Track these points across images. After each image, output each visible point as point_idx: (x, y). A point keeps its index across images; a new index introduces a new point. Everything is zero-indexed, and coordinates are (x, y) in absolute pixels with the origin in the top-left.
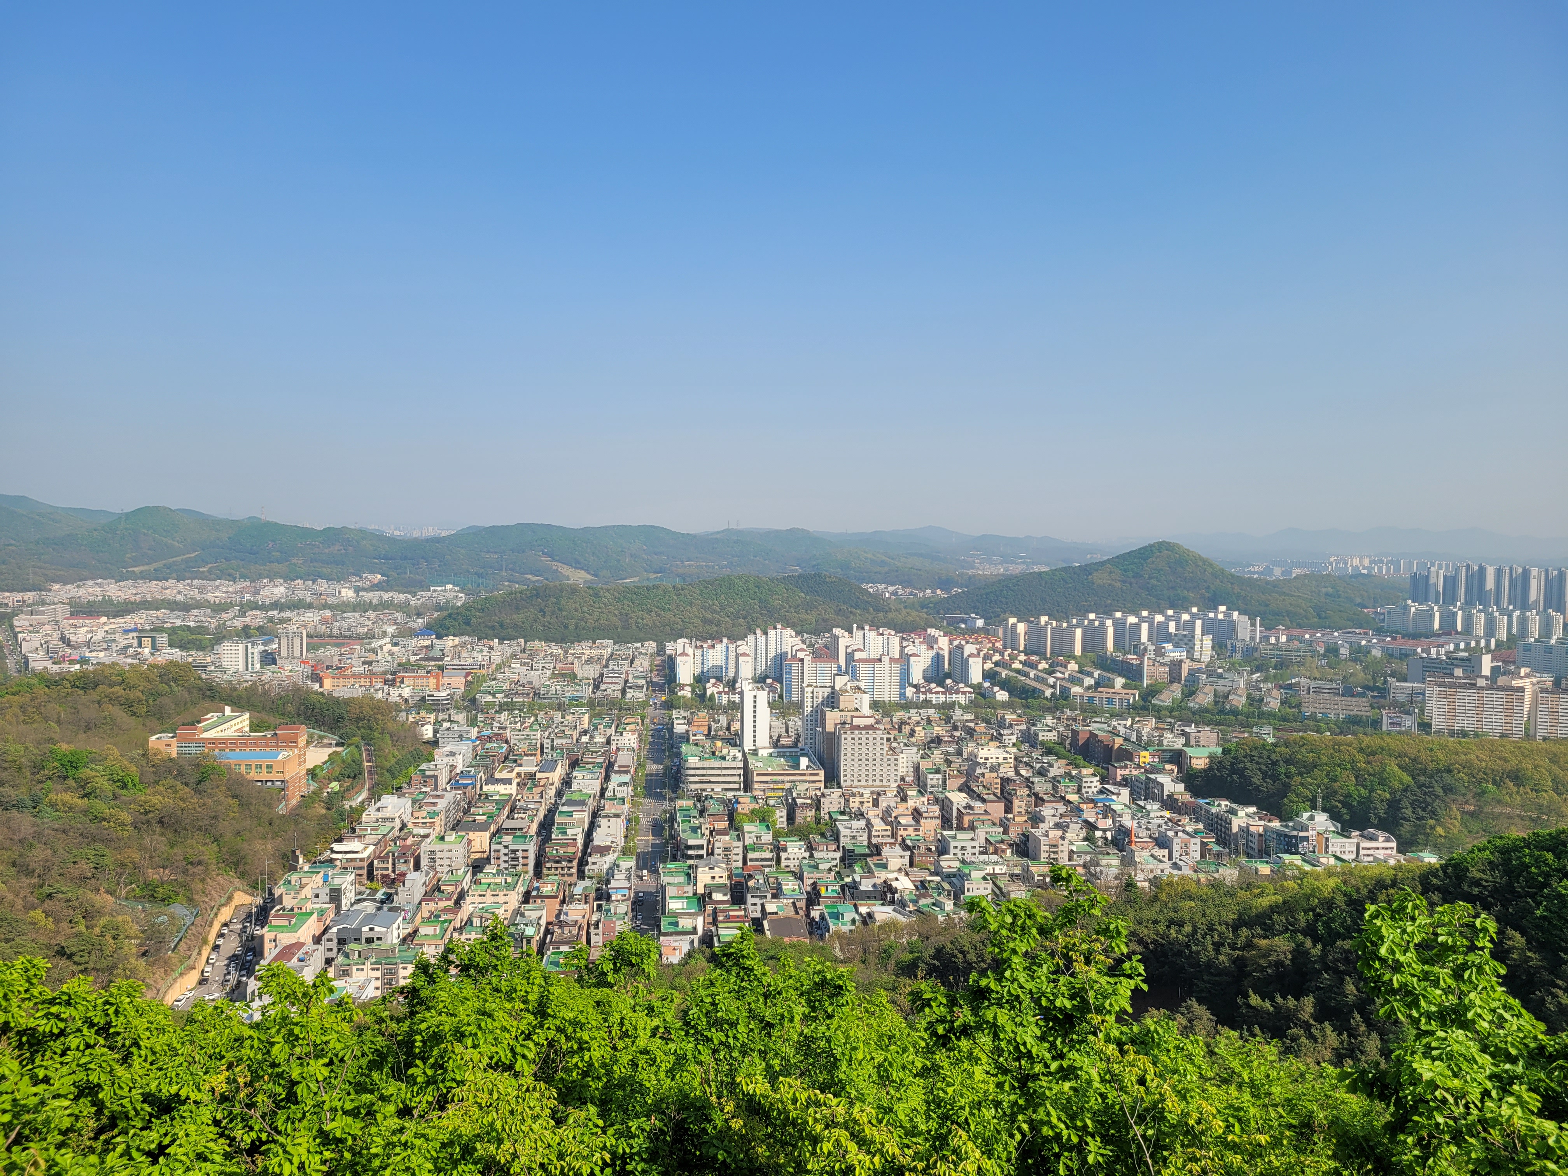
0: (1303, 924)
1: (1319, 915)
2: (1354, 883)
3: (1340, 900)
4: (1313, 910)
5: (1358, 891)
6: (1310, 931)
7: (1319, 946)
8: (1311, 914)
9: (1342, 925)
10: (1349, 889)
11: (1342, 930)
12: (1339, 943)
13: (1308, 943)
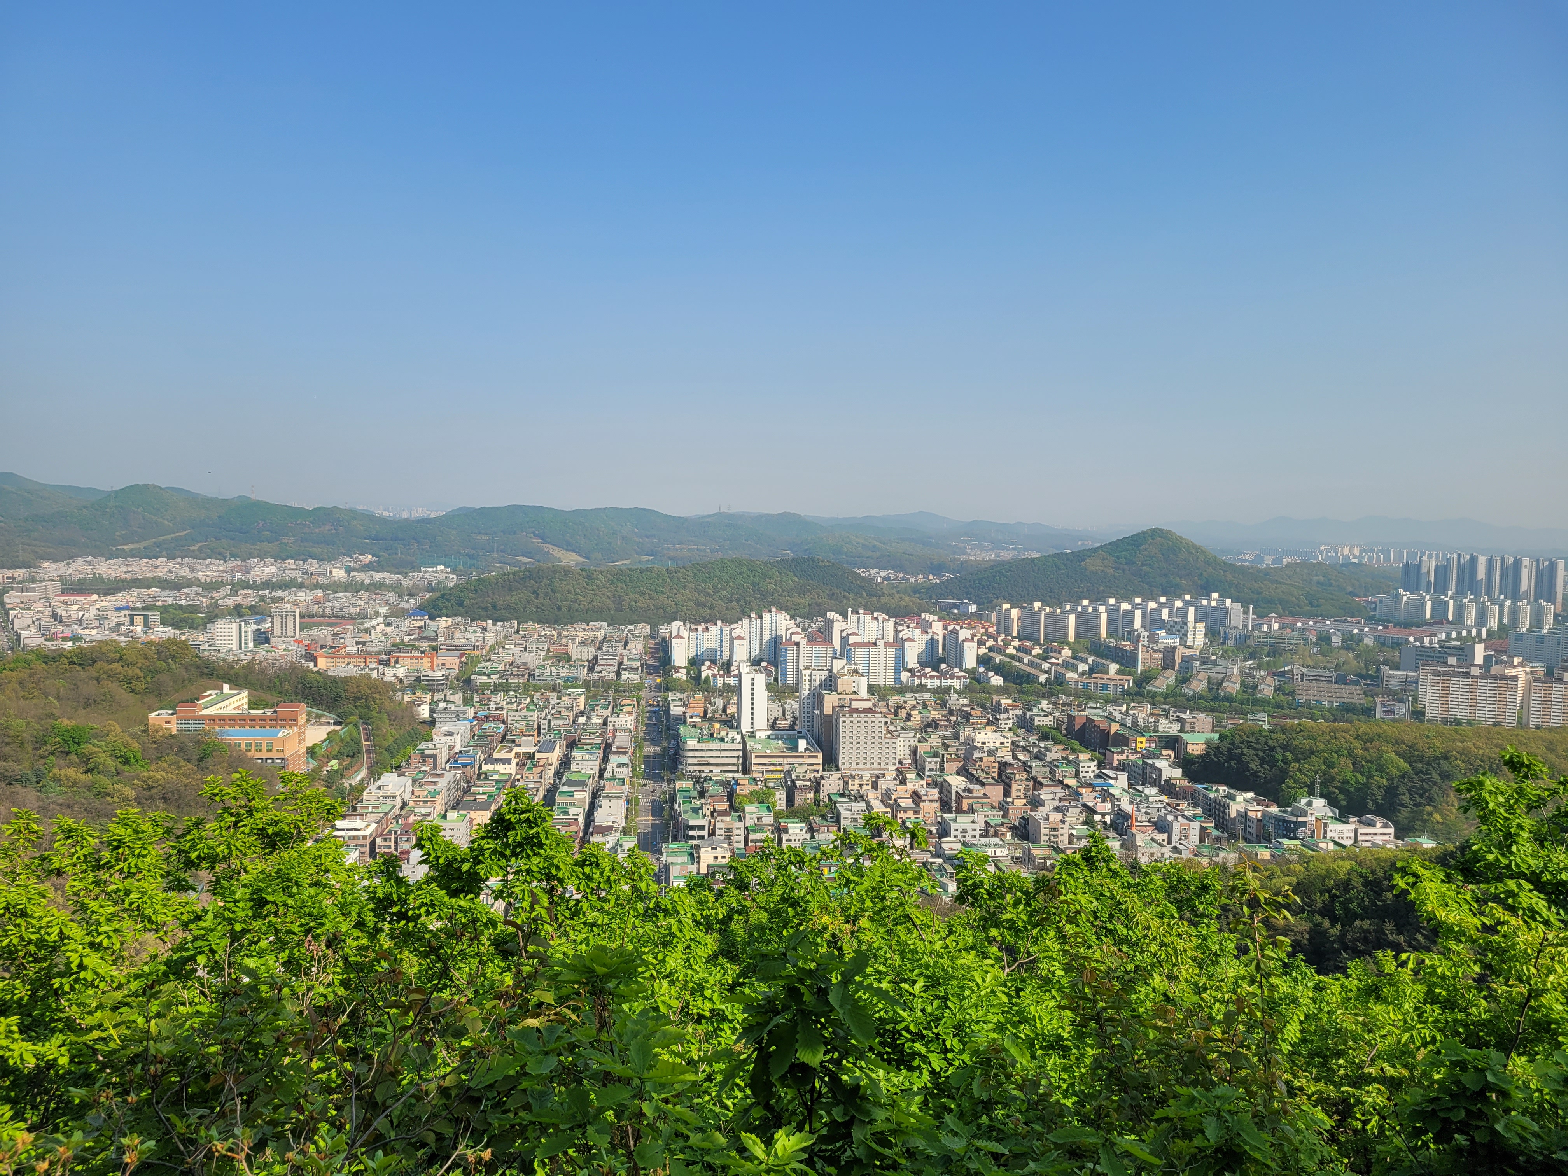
0: (1320, 905)
1: (1335, 895)
2: (1369, 865)
3: (1357, 881)
4: (1329, 891)
5: (1373, 872)
6: (1327, 911)
7: (1338, 926)
8: (1327, 895)
9: (1359, 905)
10: (1364, 871)
11: (1359, 911)
12: (1358, 923)
13: (1326, 923)
